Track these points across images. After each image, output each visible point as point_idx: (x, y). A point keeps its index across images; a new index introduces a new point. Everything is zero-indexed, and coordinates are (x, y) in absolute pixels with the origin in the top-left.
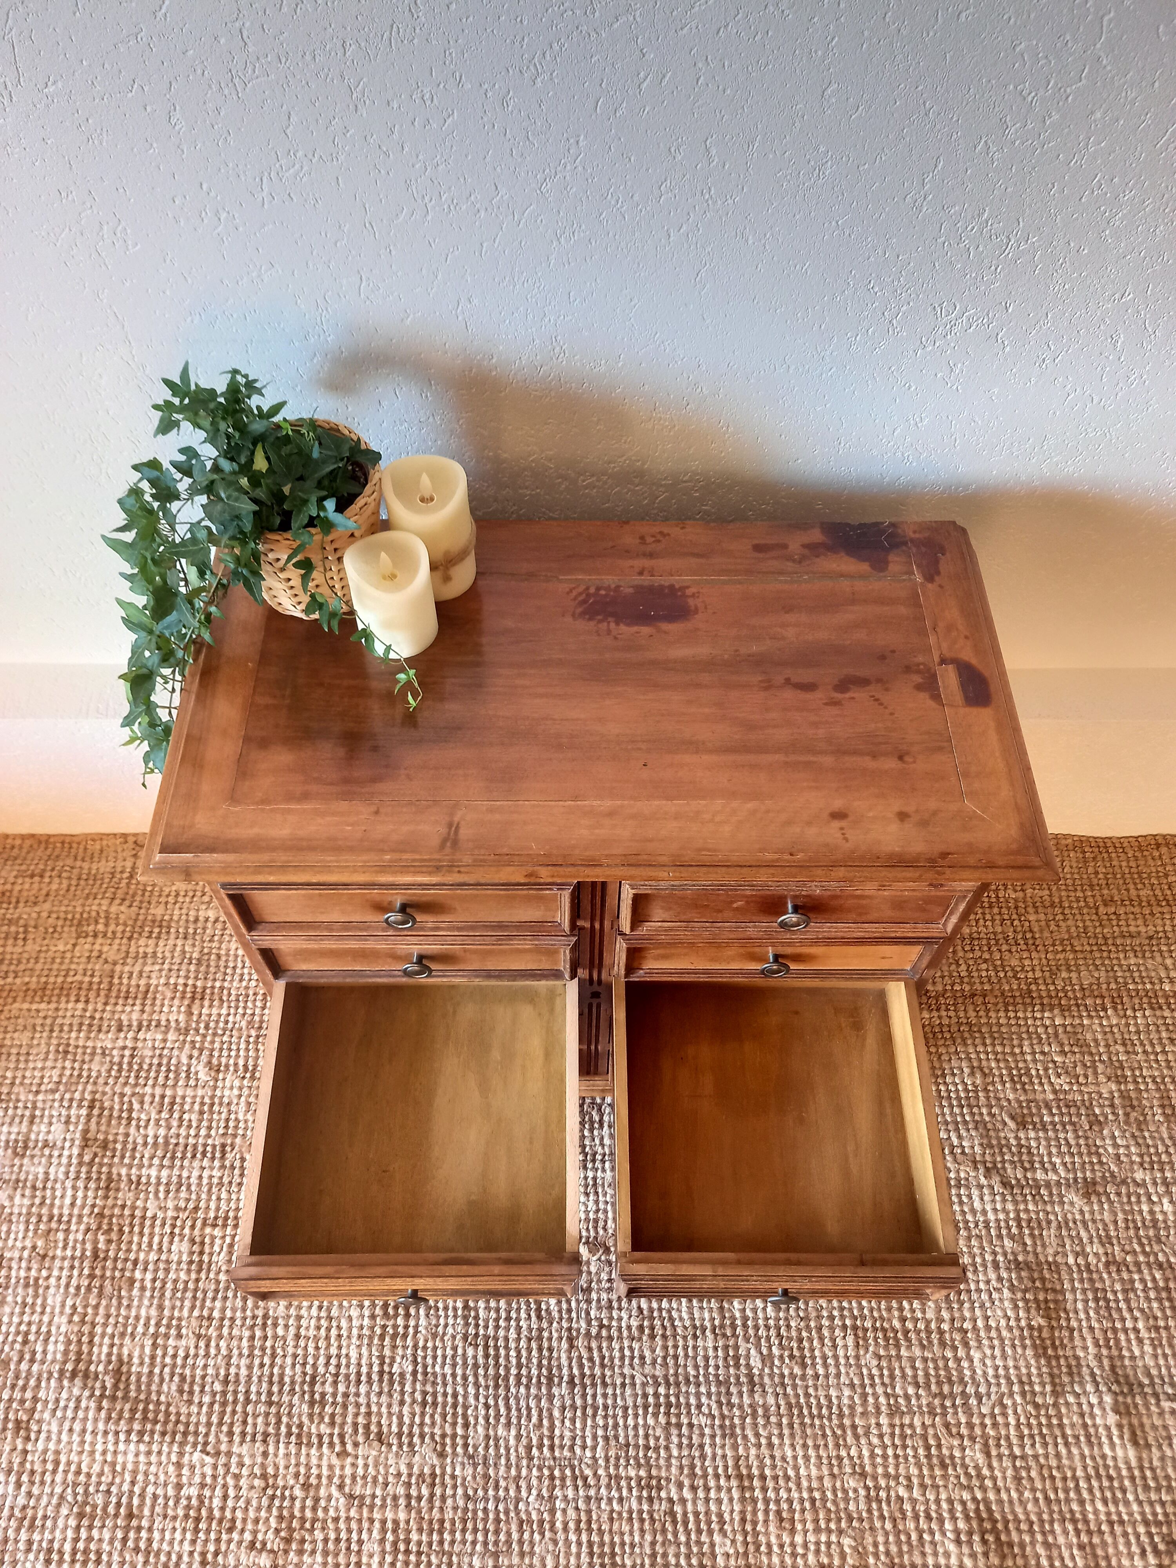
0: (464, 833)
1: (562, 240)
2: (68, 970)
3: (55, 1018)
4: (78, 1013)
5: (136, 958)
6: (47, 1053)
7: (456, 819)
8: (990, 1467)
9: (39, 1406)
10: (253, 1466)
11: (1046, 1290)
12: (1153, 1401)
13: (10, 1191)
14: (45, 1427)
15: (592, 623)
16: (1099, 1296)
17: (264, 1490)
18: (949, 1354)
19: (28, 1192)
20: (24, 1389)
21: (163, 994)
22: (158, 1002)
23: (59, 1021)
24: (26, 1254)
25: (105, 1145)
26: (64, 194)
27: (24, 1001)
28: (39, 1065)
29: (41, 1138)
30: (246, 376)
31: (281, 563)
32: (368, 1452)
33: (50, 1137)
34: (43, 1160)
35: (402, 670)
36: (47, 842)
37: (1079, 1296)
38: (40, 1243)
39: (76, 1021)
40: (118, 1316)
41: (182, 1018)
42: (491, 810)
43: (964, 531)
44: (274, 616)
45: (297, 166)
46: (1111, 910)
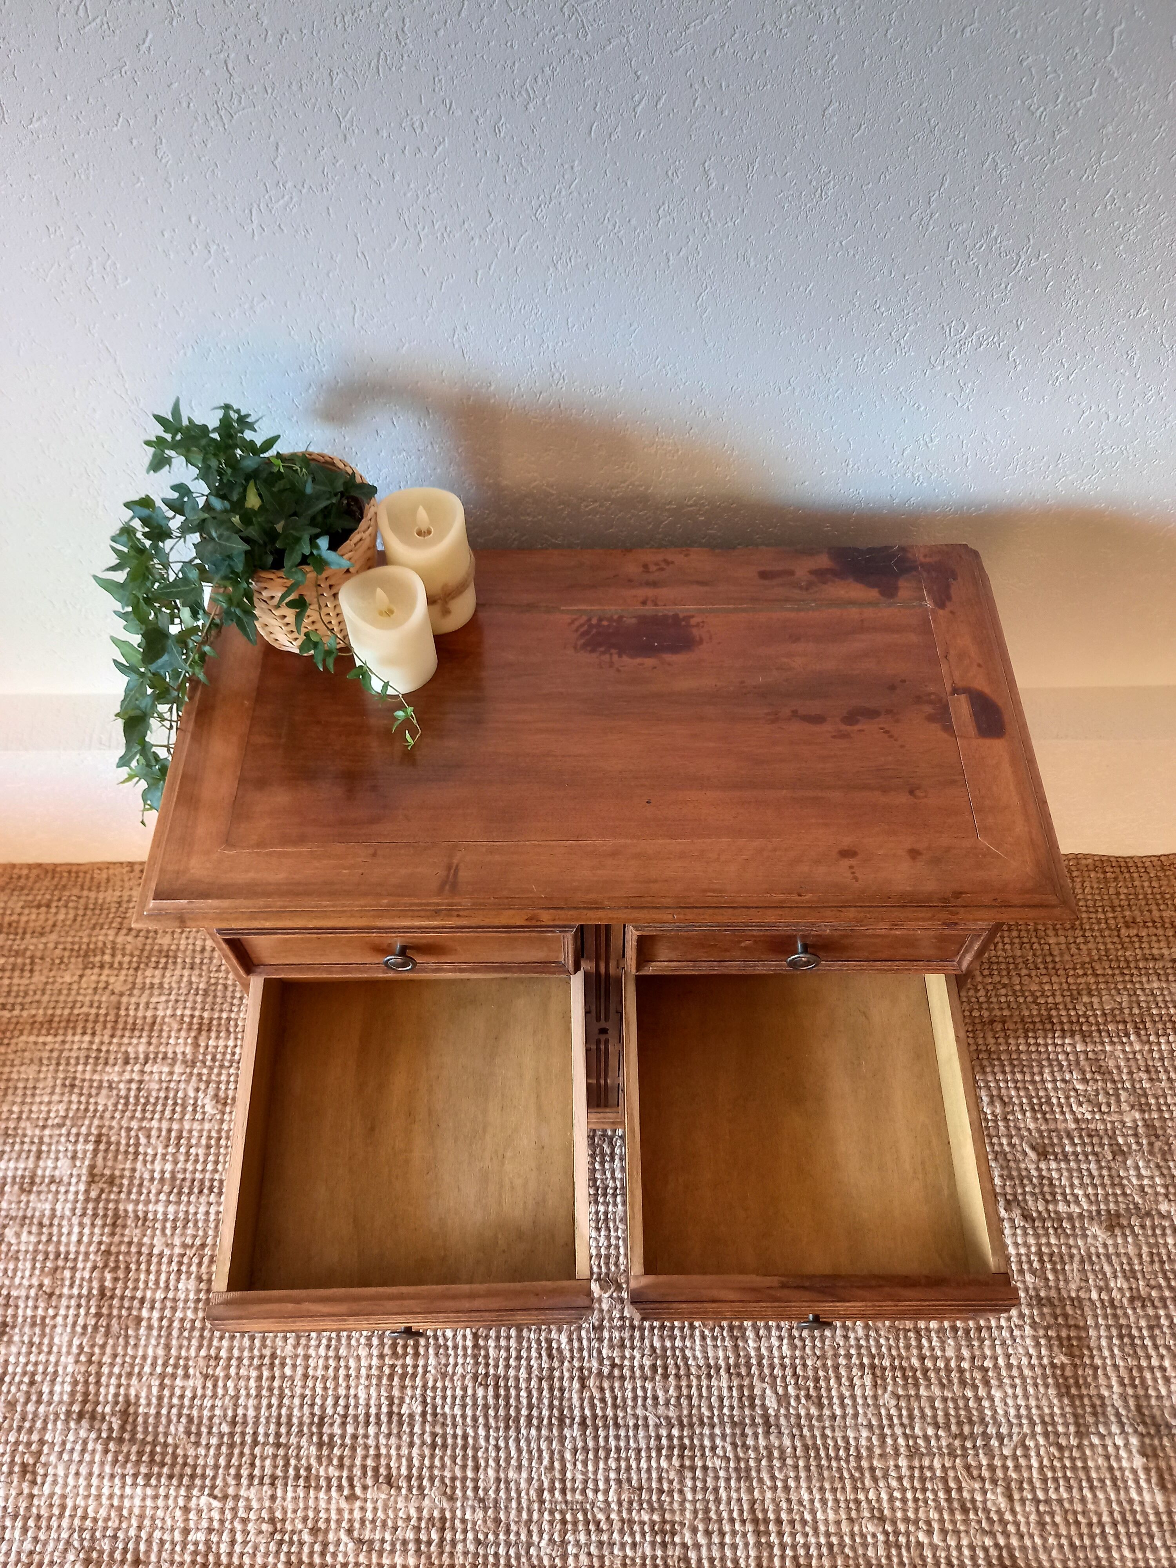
0: (463, 875)
1: (559, 266)
2: (75, 1002)
3: (62, 1051)
4: (85, 1045)
5: (143, 989)
6: (54, 1087)
7: (455, 861)
8: (1013, 1512)
9: (46, 1449)
10: (261, 1509)
11: (1069, 1327)
13: (16, 1228)
14: (51, 1471)
15: (594, 655)
16: (1124, 1333)
17: (273, 1534)
18: (969, 1393)
19: (34, 1229)
20: (30, 1431)
21: (169, 1025)
22: (165, 1034)
23: (65, 1054)
24: (33, 1292)
25: (111, 1181)
26: (52, 230)
27: (30, 1034)
28: (46, 1099)
29: (47, 1173)
30: (238, 411)
31: (276, 601)
32: (377, 1495)
33: (57, 1173)
34: (50, 1196)
35: (401, 707)
36: (54, 871)
37: (1103, 1333)
38: (46, 1282)
39: (82, 1054)
40: (124, 1356)
41: (188, 1050)
42: (491, 852)
43: (976, 554)
44: (270, 651)
45: (287, 198)
46: (1133, 932)
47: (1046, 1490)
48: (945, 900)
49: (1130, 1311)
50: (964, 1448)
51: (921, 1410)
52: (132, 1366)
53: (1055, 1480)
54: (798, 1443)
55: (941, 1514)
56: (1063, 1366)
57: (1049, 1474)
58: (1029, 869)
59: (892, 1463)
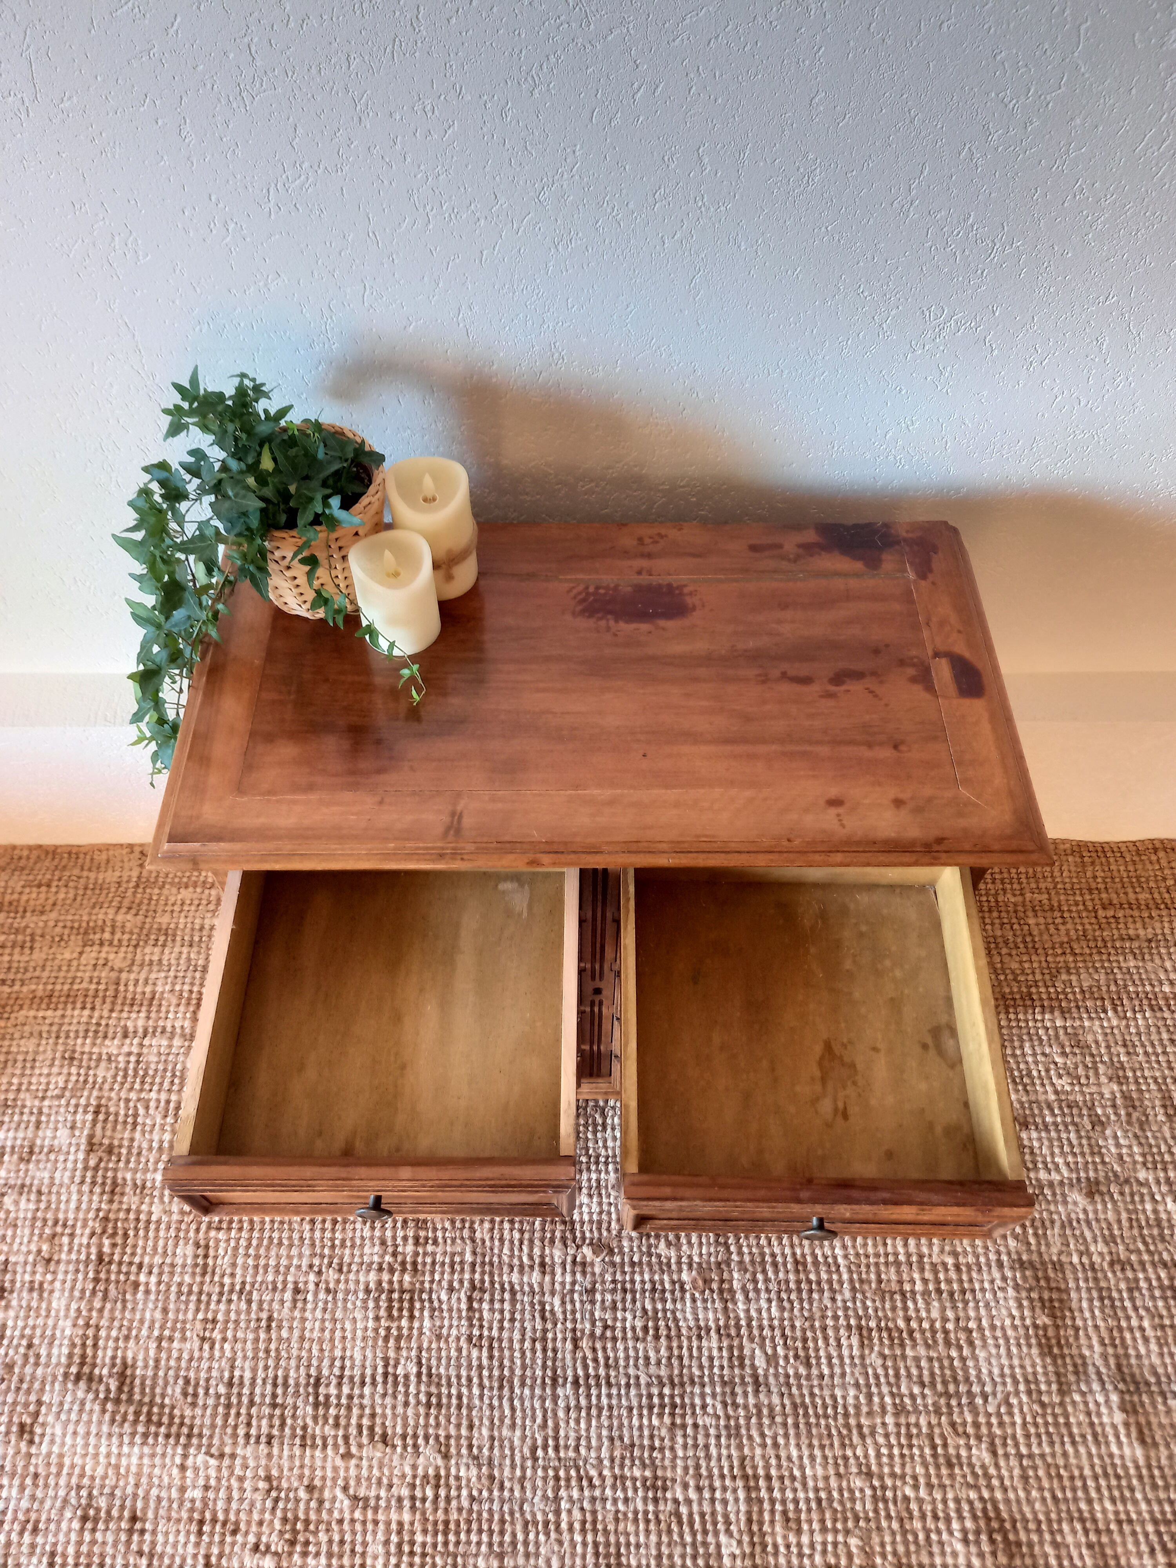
0: (467, 822)
1: (560, 248)
2: (74, 978)
3: (61, 1025)
4: (84, 1020)
5: (142, 965)
6: (53, 1059)
7: (459, 808)
8: (997, 1466)
9: (43, 1409)
10: (258, 1467)
11: (1051, 1289)
13: (15, 1196)
14: (48, 1431)
15: (592, 621)
16: (1104, 1294)
17: (269, 1491)
18: (954, 1353)
19: (33, 1197)
20: (28, 1392)
21: (168, 1000)
22: (163, 1009)
23: (65, 1028)
24: (31, 1258)
26: (77, 206)
27: (30, 1008)
28: (45, 1071)
29: (47, 1143)
30: (254, 380)
31: (286, 563)
32: (374, 1453)
33: (56, 1142)
34: (49, 1165)
35: (406, 666)
36: (54, 853)
37: (1084, 1295)
38: (45, 1247)
39: (82, 1028)
40: (122, 1319)
41: (187, 1024)
42: (493, 800)
43: (955, 530)
44: (280, 616)
45: (303, 178)
46: (1110, 913)
47: (1029, 1446)
48: (927, 845)
49: (1110, 1275)
50: (949, 1405)
51: (907, 1369)
52: (130, 1329)
53: (1039, 1436)
54: (787, 1401)
55: (927, 1469)
56: (1045, 1328)
57: (1032, 1430)
58: (1008, 817)
59: (878, 1421)
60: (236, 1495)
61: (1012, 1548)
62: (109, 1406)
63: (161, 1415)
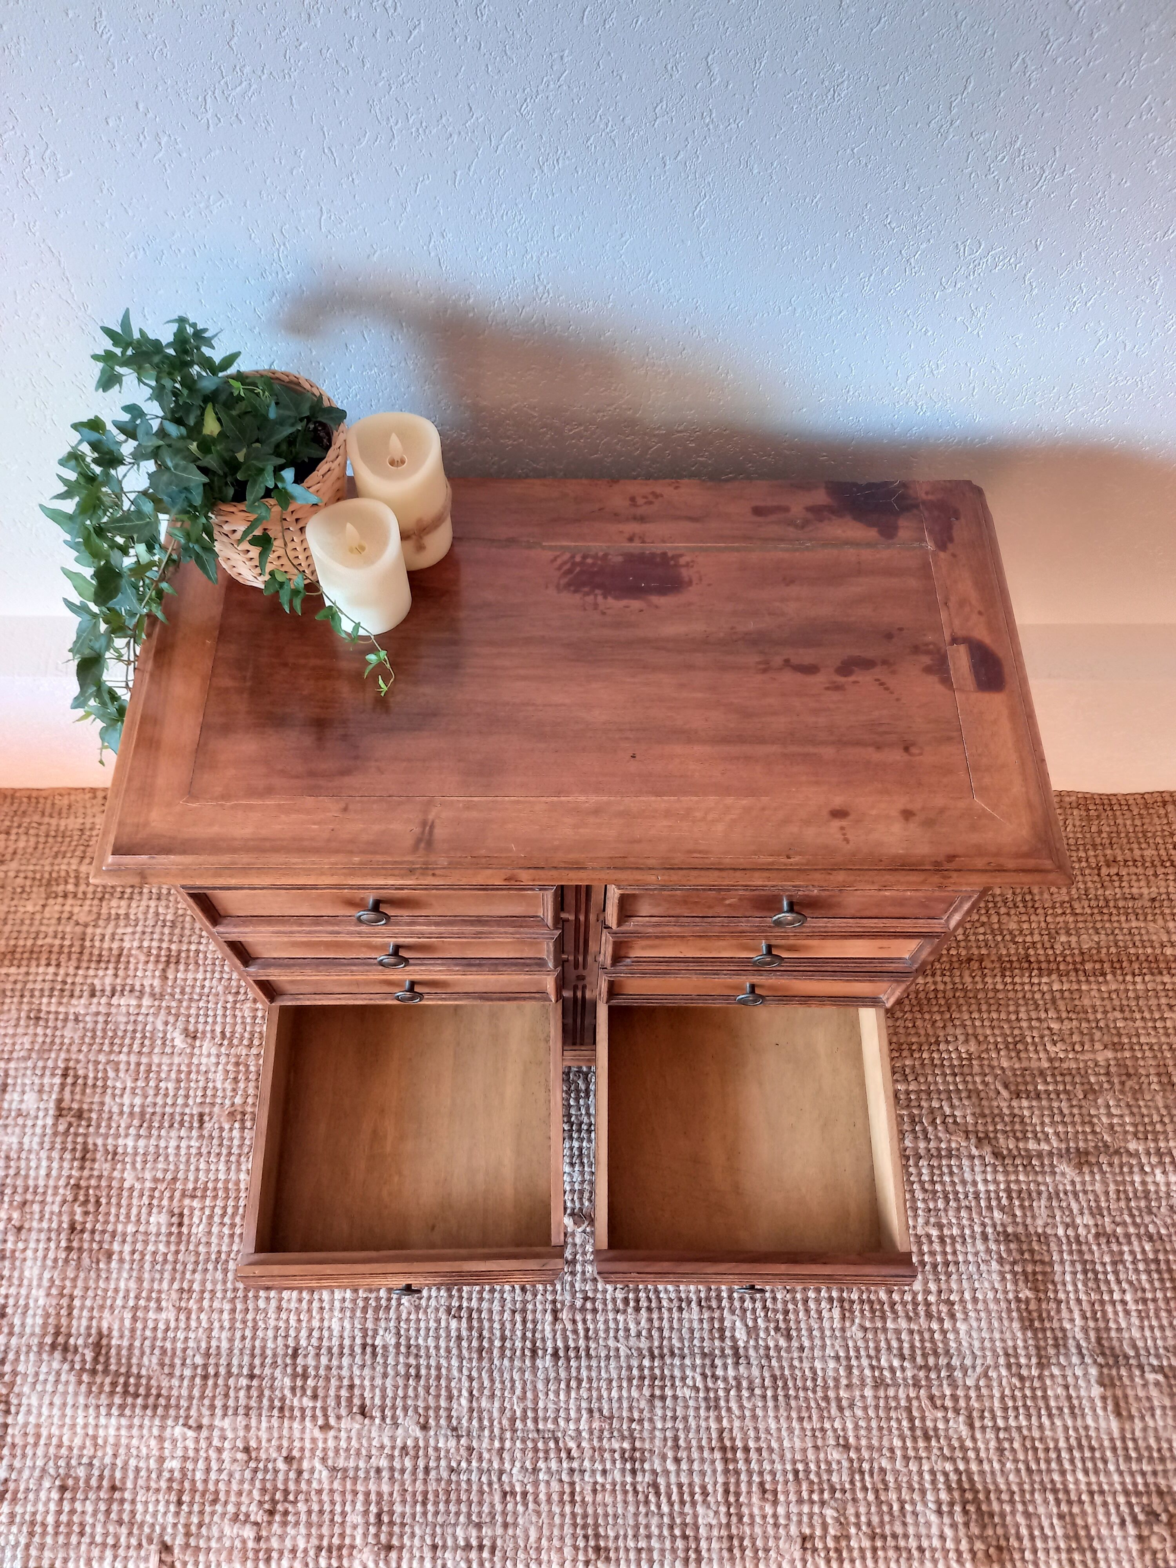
0: (440, 832)
1: (545, 169)
2: (38, 933)
3: (25, 983)
4: (49, 977)
5: (108, 919)
6: (18, 1019)
7: (431, 817)
8: (974, 1439)
9: (19, 1380)
10: (235, 1439)
11: (1035, 1262)
12: (1137, 1372)
14: (24, 1401)
15: (578, 596)
16: (1088, 1268)
18: (935, 1326)
20: (3, 1362)
21: (136, 957)
22: (132, 966)
23: (30, 986)
25: (80, 1115)
28: (10, 1031)
29: (14, 1106)
30: (194, 325)
31: (238, 535)
32: (351, 1425)
33: (24, 1106)
34: (17, 1130)
35: (372, 650)
36: (13, 797)
37: (1068, 1268)
38: (16, 1215)
39: (47, 986)
40: (96, 1288)
41: (157, 983)
42: (468, 807)
43: (979, 492)
44: (233, 586)
45: (244, 84)
47: (1006, 1418)
48: (937, 863)
49: (1095, 1248)
50: (927, 1378)
51: (888, 1342)
52: (104, 1298)
53: (1016, 1408)
54: (767, 1374)
55: (904, 1442)
56: (1027, 1301)
57: (1010, 1404)
58: (1025, 832)
59: (857, 1393)
60: (214, 1466)
61: (985, 1518)
62: (85, 1377)
63: (137, 1385)
